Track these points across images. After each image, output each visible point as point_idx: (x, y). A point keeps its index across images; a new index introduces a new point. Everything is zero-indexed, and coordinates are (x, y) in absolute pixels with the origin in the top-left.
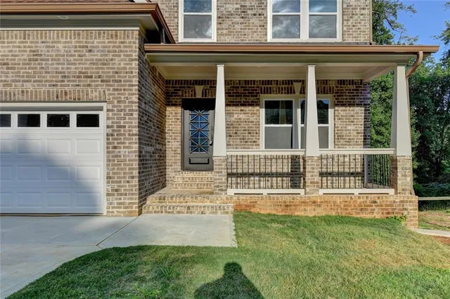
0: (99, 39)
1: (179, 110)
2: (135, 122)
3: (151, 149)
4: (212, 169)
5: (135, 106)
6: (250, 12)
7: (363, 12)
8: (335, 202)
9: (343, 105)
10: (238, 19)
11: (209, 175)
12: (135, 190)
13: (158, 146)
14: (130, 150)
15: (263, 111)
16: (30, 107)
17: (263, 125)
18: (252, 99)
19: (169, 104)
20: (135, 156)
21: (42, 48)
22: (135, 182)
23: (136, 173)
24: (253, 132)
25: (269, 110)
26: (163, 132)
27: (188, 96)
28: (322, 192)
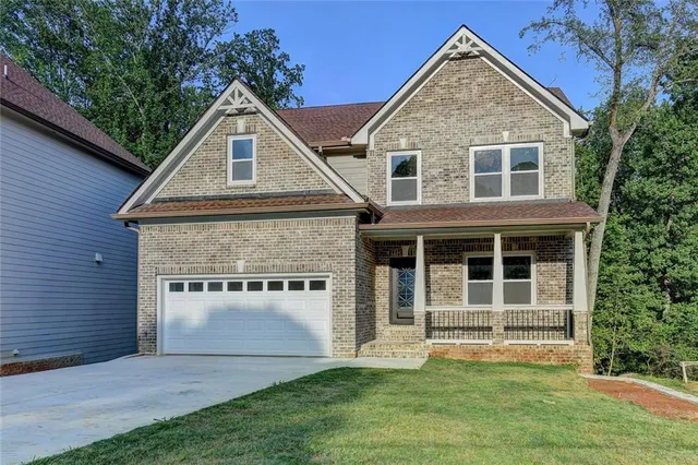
0: (328, 226)
1: (388, 268)
2: (353, 287)
3: (363, 306)
4: (412, 324)
5: (353, 275)
6: (452, 175)
7: (564, 168)
8: (516, 351)
9: (546, 261)
10: (441, 182)
11: (410, 328)
12: (353, 338)
13: (369, 303)
14: (350, 308)
15: (466, 268)
16: (275, 276)
17: (466, 281)
18: (455, 257)
19: (378, 263)
20: (353, 313)
21: (286, 233)
22: (353, 332)
23: (353, 325)
24: (457, 288)
25: (472, 267)
26: (373, 289)
27: (395, 255)
28: (507, 343)
